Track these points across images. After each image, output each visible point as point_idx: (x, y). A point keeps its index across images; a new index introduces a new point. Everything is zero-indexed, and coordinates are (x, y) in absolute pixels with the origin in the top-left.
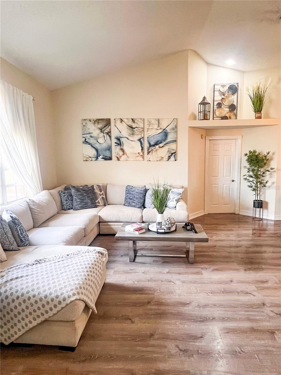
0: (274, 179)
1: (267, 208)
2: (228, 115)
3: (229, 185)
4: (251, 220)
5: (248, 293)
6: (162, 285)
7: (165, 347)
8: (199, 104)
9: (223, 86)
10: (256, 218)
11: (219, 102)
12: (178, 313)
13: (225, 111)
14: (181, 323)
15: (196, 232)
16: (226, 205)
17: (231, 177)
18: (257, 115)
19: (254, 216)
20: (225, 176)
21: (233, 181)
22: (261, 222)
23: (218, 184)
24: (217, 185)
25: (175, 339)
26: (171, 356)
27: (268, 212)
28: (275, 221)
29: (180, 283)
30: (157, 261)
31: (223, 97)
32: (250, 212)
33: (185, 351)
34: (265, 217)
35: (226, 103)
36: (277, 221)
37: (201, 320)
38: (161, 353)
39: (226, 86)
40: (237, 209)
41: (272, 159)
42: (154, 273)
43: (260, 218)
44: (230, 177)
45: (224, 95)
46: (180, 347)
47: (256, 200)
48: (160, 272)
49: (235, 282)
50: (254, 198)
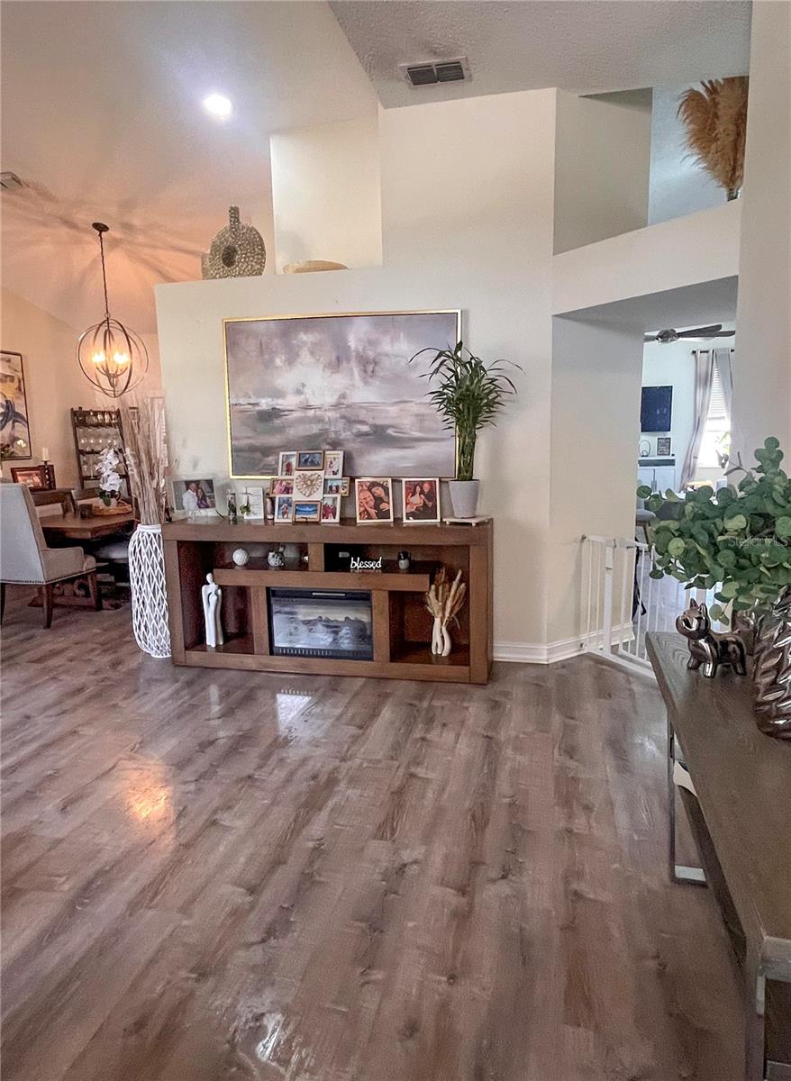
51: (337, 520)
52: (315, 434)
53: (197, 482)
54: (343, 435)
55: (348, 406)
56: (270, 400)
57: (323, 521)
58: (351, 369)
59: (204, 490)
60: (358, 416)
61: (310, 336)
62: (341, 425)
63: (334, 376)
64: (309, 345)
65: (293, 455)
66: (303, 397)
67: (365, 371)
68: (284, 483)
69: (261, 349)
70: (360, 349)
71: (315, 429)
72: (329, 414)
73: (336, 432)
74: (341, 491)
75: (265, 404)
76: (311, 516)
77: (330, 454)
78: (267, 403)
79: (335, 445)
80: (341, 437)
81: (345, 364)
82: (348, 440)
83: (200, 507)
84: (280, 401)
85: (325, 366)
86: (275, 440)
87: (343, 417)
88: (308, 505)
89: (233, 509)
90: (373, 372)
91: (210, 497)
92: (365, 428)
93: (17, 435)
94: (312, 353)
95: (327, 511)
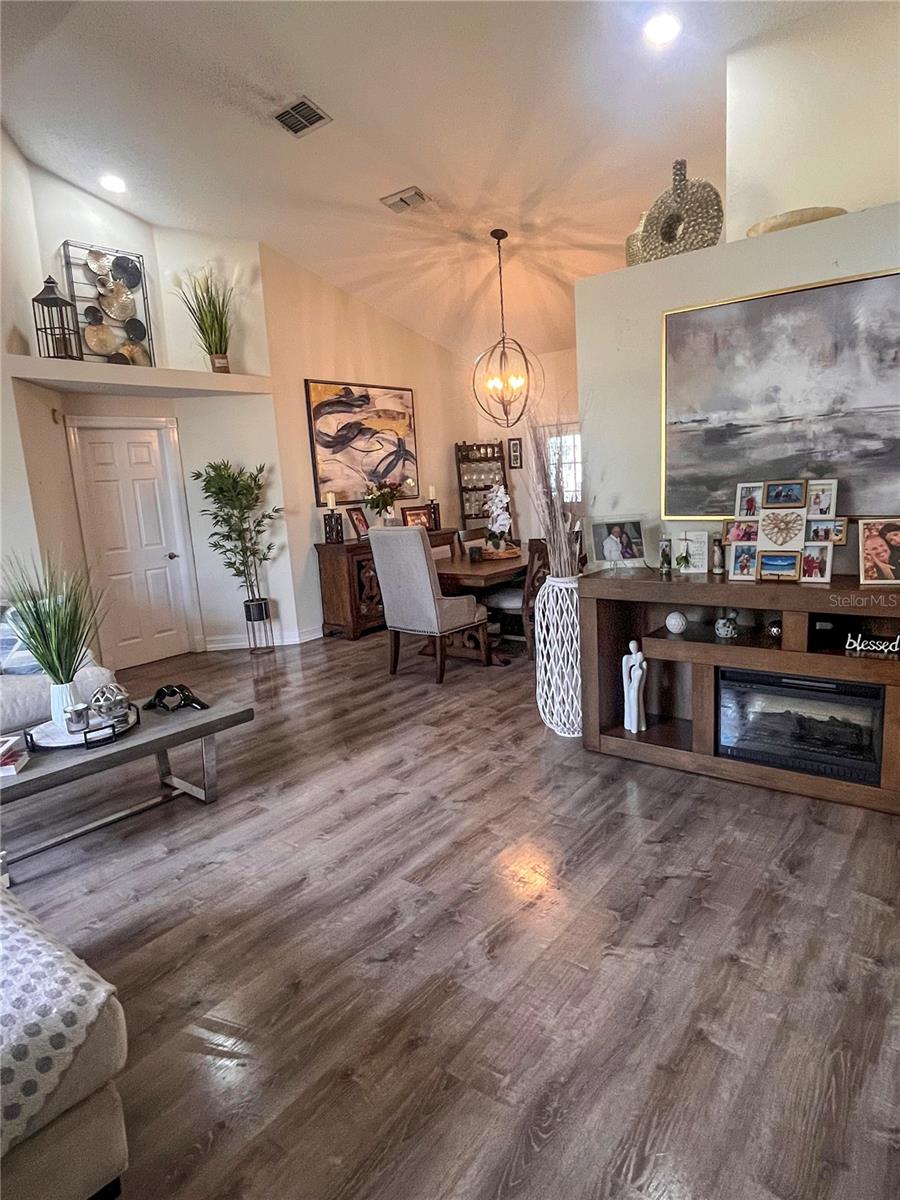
0: (281, 538)
1: (277, 616)
2: (124, 351)
3: (163, 570)
4: (248, 658)
5: (392, 796)
6: (189, 885)
7: (350, 979)
8: (34, 300)
9: (96, 255)
10: (256, 649)
11: (90, 304)
12: (301, 910)
13: (116, 336)
14: (330, 922)
15: (204, 707)
16: (166, 634)
17: (164, 545)
18: (216, 361)
19: (253, 646)
20: (147, 545)
21: (172, 556)
22: (272, 656)
23: (130, 573)
24: (128, 576)
25: (351, 953)
26: (378, 982)
27: (281, 626)
28: (301, 645)
29: (236, 855)
30: (100, 844)
31: (102, 290)
32: (243, 637)
33: (393, 956)
34: (277, 643)
35: (114, 312)
36: (306, 643)
37: (362, 888)
38: (354, 995)
39: (104, 255)
40: (199, 637)
41: (268, 484)
42: (129, 873)
43: (270, 648)
44: (160, 547)
45: (103, 285)
46: (376, 956)
47: (252, 601)
48: (147, 863)
49: (349, 789)
50: (245, 595)
51: (827, 578)
52: (792, 457)
53: (621, 525)
54: (836, 458)
55: (847, 414)
56: (725, 413)
57: (804, 579)
58: (857, 359)
59: (630, 535)
60: (863, 427)
61: (791, 317)
62: (833, 443)
63: (827, 371)
64: (790, 331)
65: (760, 487)
66: (774, 406)
67: (881, 360)
68: (743, 526)
69: (715, 346)
70: (875, 327)
71: (791, 449)
72: (815, 428)
73: (824, 453)
74: (833, 537)
75: (717, 419)
76: (785, 573)
77: (816, 485)
78: (720, 418)
79: (822, 471)
80: (833, 459)
81: (846, 353)
82: (844, 464)
83: (624, 557)
84: (740, 415)
85: (813, 359)
86: (727, 468)
87: (838, 430)
88: (780, 557)
89: (667, 559)
90: (895, 359)
91: (637, 544)
92: (874, 445)
93: (407, 473)
94: (794, 342)
95: (810, 566)
